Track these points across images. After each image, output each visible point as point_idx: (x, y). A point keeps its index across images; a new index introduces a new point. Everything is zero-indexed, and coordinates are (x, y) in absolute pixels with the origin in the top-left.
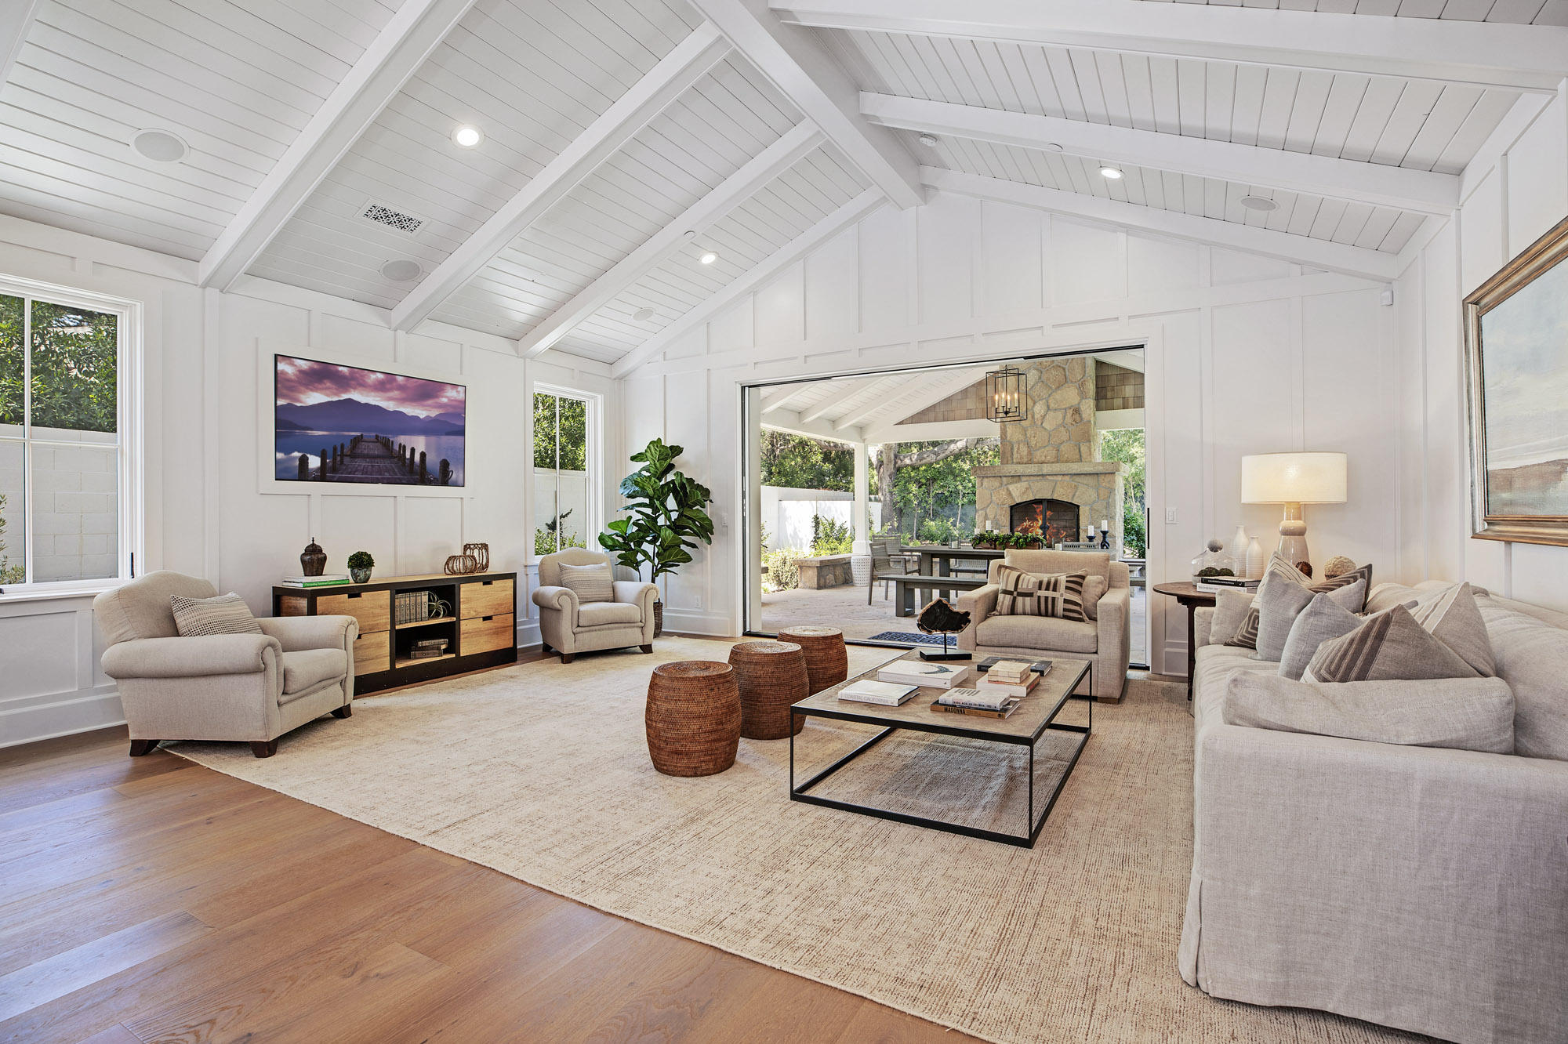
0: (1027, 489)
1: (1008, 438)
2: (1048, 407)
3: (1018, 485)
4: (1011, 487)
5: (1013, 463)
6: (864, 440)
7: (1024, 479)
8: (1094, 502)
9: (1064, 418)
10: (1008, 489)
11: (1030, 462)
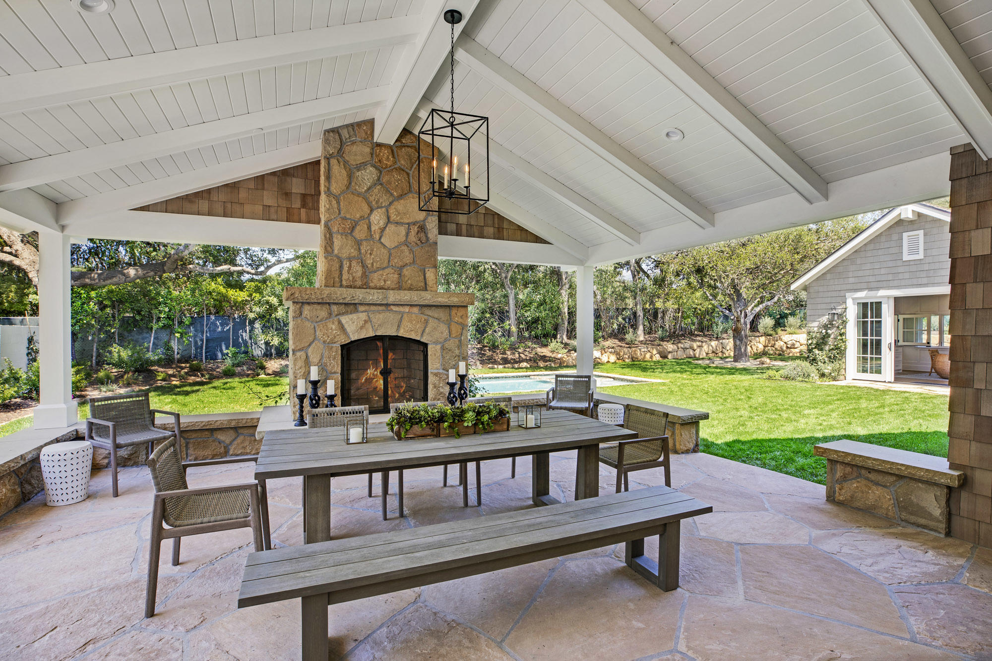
0: (366, 322)
1: (336, 252)
2: (388, 218)
3: (354, 316)
4: (344, 319)
5: (341, 286)
6: (63, 228)
7: (361, 308)
8: (446, 340)
9: (407, 235)
10: (340, 322)
11: (365, 286)
